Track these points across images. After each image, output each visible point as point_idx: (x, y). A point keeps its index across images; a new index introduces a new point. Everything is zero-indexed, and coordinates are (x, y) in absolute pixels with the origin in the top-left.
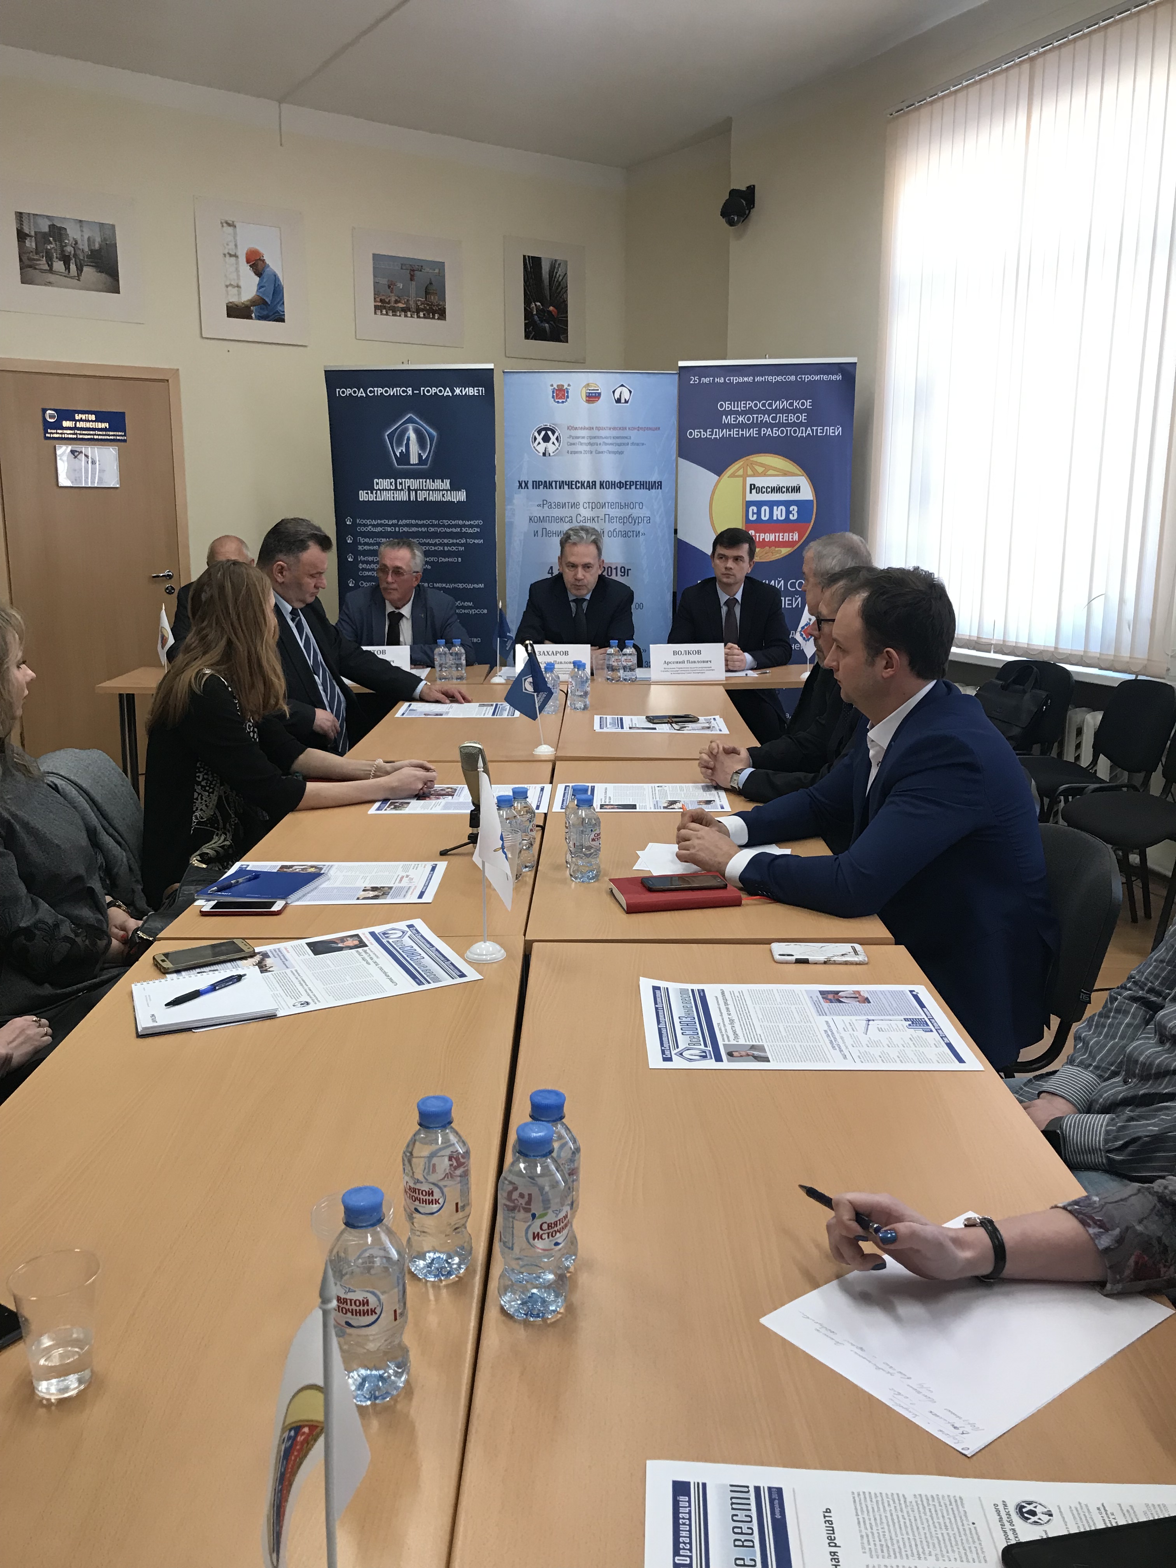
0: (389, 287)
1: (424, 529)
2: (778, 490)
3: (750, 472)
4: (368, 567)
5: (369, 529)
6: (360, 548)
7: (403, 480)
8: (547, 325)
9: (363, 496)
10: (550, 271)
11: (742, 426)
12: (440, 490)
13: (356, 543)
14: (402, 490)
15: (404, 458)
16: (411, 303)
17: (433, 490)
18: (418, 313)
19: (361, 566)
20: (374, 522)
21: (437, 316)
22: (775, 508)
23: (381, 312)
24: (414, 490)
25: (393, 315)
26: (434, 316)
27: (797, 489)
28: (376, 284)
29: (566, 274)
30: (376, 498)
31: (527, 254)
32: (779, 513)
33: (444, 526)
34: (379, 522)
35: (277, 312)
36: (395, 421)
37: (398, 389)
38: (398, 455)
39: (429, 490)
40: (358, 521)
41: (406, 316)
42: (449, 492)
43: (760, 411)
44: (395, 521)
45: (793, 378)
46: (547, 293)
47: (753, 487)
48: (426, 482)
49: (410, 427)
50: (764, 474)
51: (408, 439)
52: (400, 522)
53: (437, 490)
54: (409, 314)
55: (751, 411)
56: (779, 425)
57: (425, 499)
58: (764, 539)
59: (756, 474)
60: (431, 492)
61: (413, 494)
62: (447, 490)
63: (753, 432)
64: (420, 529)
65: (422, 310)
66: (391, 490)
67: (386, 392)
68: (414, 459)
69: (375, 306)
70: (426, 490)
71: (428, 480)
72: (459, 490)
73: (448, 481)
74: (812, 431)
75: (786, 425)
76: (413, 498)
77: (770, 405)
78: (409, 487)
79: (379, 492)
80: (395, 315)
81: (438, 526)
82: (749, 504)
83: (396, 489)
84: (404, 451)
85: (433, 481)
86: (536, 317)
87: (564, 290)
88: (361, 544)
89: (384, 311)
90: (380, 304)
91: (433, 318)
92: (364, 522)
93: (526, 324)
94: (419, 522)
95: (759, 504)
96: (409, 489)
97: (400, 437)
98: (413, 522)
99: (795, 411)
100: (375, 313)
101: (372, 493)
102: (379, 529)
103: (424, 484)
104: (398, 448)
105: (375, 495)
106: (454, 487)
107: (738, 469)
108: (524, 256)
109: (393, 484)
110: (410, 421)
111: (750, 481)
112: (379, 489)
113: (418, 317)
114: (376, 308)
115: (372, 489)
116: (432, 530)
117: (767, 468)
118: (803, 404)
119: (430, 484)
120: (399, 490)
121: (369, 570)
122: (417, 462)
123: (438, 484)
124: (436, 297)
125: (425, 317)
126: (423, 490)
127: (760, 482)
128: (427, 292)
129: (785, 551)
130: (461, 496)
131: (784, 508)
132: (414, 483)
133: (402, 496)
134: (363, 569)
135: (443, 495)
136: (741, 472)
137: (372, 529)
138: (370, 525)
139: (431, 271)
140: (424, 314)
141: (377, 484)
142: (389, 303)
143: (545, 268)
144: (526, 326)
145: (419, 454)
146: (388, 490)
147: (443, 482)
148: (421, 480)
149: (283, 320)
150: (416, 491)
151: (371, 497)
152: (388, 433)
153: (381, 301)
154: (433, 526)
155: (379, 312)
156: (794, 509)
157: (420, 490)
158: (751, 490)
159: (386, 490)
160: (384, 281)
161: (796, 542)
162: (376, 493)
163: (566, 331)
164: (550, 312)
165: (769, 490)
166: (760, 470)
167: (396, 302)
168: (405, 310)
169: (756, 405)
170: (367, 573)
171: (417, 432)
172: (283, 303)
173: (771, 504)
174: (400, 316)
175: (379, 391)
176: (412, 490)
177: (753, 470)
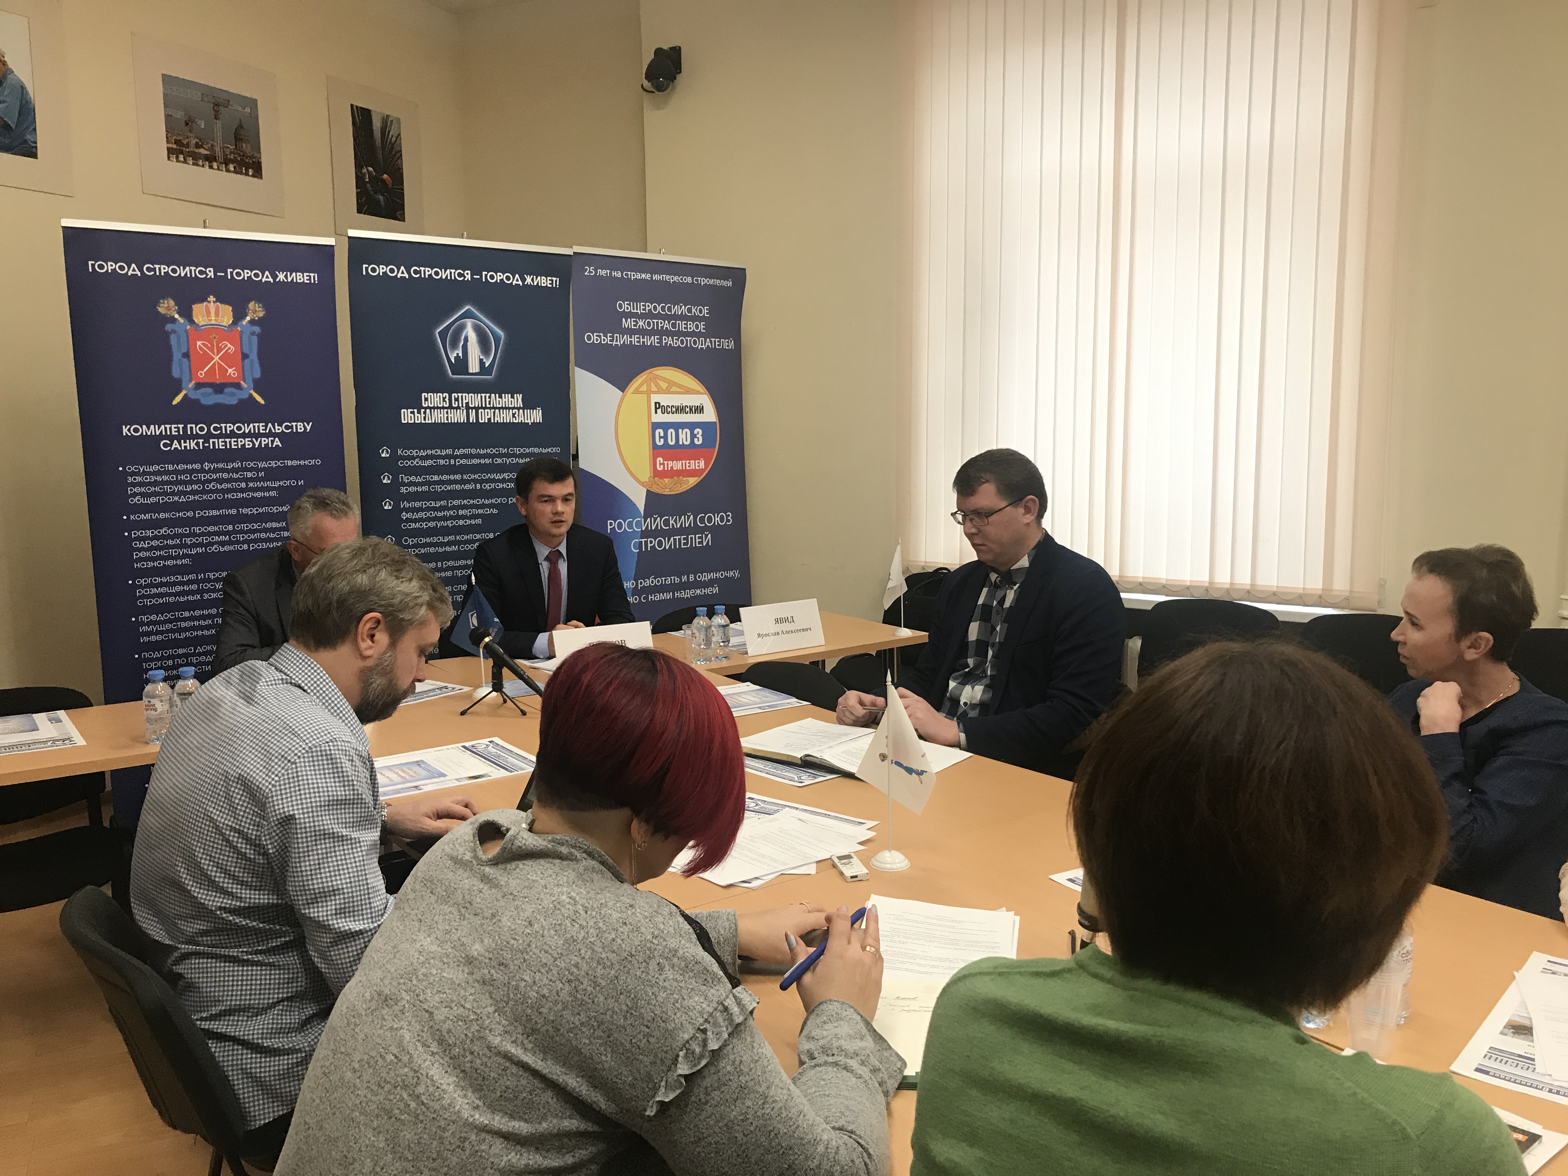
0: (187, 124)
1: (487, 461)
2: (680, 410)
3: (654, 389)
4: (416, 516)
5: (415, 463)
6: (403, 490)
7: (460, 395)
8: (381, 198)
9: (407, 416)
10: (382, 128)
11: (642, 332)
12: (509, 408)
13: (396, 484)
14: (458, 408)
15: (461, 365)
16: (217, 149)
17: (499, 408)
18: (227, 165)
19: (404, 516)
20: (423, 453)
21: (251, 172)
22: (680, 430)
23: (177, 158)
24: (474, 408)
25: (193, 164)
26: (247, 170)
27: (700, 410)
28: (168, 117)
29: (399, 134)
30: (425, 419)
31: (355, 104)
32: (684, 437)
33: (515, 456)
34: (429, 452)
35: (26, 142)
36: (448, 315)
37: (453, 271)
38: (453, 361)
39: (495, 408)
40: (399, 452)
41: (211, 167)
42: (521, 411)
43: (659, 316)
44: (449, 451)
45: (689, 280)
46: (380, 156)
47: (658, 405)
48: (490, 397)
49: (469, 323)
50: (668, 392)
51: (466, 339)
52: (457, 452)
53: (506, 408)
54: (215, 165)
55: (649, 315)
56: (679, 334)
57: (489, 419)
58: (672, 467)
59: (660, 391)
60: (497, 411)
61: (473, 414)
62: (518, 409)
63: (654, 340)
64: (482, 461)
65: (232, 161)
66: (443, 408)
67: (437, 273)
68: (474, 367)
69: (168, 149)
70: (490, 408)
71: (493, 395)
72: (534, 408)
73: (520, 397)
74: (711, 342)
75: (687, 334)
76: (472, 419)
77: (670, 309)
78: (467, 404)
79: (428, 411)
80: (197, 165)
81: (507, 455)
82: (655, 426)
83: (451, 407)
84: (460, 355)
85: (500, 397)
86: (368, 185)
87: (398, 155)
88: (404, 484)
89: (181, 158)
90: (175, 146)
91: (247, 174)
92: (409, 453)
93: (357, 193)
94: (482, 452)
95: (665, 426)
96: (468, 408)
97: (455, 337)
98: (473, 451)
99: (694, 319)
100: (169, 158)
101: (419, 412)
102: (429, 463)
103: (488, 400)
104: (452, 352)
105: (423, 415)
106: (528, 405)
107: (641, 385)
108: (352, 106)
109: (447, 400)
110: (468, 315)
111: (655, 398)
112: (428, 407)
113: (228, 171)
114: (170, 151)
115: (419, 407)
116: (499, 461)
117: (671, 383)
118: (701, 311)
119: (496, 400)
120: (454, 408)
121: (415, 521)
122: (478, 370)
123: (507, 400)
124: (249, 146)
125: (235, 172)
126: (486, 408)
127: (666, 400)
128: (238, 138)
129: (693, 481)
130: (535, 416)
131: (688, 431)
132: (474, 399)
133: (458, 417)
134: (408, 520)
135: (514, 415)
136: (644, 388)
137: (420, 463)
138: (418, 457)
139: (240, 109)
140: (235, 168)
141: (426, 399)
142: (188, 145)
143: (377, 124)
144: (359, 196)
145: (481, 360)
146: (441, 408)
147: (512, 397)
148: (483, 395)
149: (34, 156)
150: (477, 409)
151: (419, 418)
152: (438, 330)
153: (177, 142)
154: (501, 456)
155: (173, 158)
156: (698, 431)
157: (482, 408)
158: (656, 409)
159: (438, 408)
160: (179, 114)
161: (702, 471)
162: (425, 413)
163: (402, 207)
164: (384, 181)
165: (674, 409)
166: (664, 385)
167: (197, 146)
168: (210, 159)
169: (655, 308)
170: (413, 525)
171: (479, 331)
172: (35, 129)
173: (677, 426)
174: (203, 166)
175: (428, 272)
176: (472, 408)
177: (657, 385)
